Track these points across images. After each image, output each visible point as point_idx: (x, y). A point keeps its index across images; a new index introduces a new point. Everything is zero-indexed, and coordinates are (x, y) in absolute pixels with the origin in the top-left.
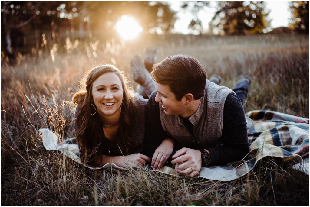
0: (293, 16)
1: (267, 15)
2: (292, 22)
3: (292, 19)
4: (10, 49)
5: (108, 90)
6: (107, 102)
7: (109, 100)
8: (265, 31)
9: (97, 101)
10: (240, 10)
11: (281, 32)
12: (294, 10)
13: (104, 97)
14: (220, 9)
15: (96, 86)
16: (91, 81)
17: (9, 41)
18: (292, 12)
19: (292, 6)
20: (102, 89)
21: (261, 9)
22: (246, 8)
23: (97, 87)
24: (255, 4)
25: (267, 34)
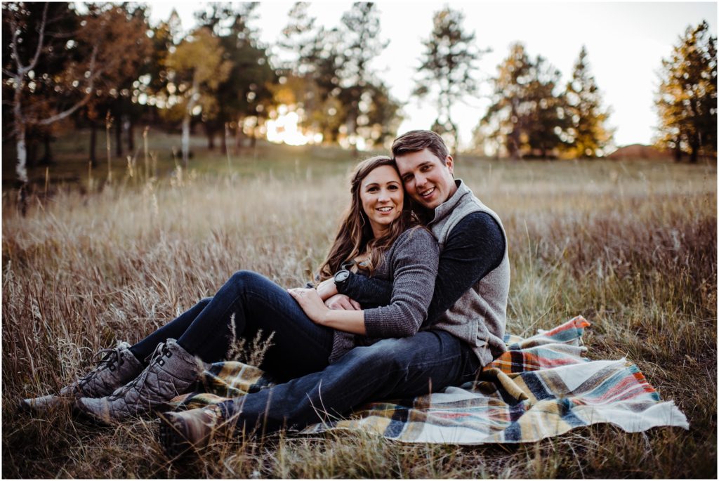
0: (661, 121)
1: (604, 117)
2: (660, 135)
3: (660, 129)
4: (22, 172)
5: (384, 189)
6: (381, 206)
7: (384, 203)
8: (599, 153)
9: (368, 206)
10: (544, 104)
11: (636, 157)
12: (663, 109)
13: (377, 200)
14: (498, 99)
15: (367, 184)
16: (358, 179)
17: (22, 155)
18: (660, 114)
19: (659, 99)
20: (375, 188)
21: (593, 106)
22: (557, 101)
23: (367, 186)
24: (579, 93)
25: (603, 158)
